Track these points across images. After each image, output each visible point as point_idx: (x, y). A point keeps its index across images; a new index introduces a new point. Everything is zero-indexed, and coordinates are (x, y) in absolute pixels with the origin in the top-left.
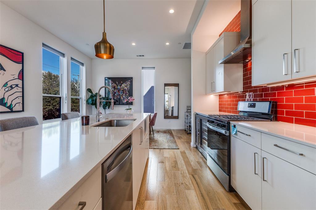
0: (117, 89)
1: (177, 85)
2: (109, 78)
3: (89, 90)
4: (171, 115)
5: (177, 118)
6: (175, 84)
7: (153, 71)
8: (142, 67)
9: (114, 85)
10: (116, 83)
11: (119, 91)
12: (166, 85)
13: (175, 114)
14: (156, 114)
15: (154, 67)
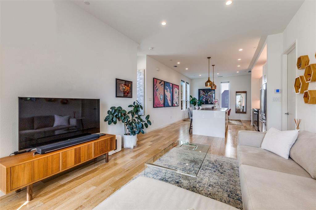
0: (205, 95)
1: (245, 92)
2: (201, 90)
3: (191, 96)
4: (242, 111)
5: (245, 113)
6: (244, 92)
7: (228, 84)
8: (221, 82)
9: (204, 93)
10: (204, 92)
11: (206, 97)
12: (237, 92)
13: (245, 111)
14: (230, 109)
15: (229, 82)
